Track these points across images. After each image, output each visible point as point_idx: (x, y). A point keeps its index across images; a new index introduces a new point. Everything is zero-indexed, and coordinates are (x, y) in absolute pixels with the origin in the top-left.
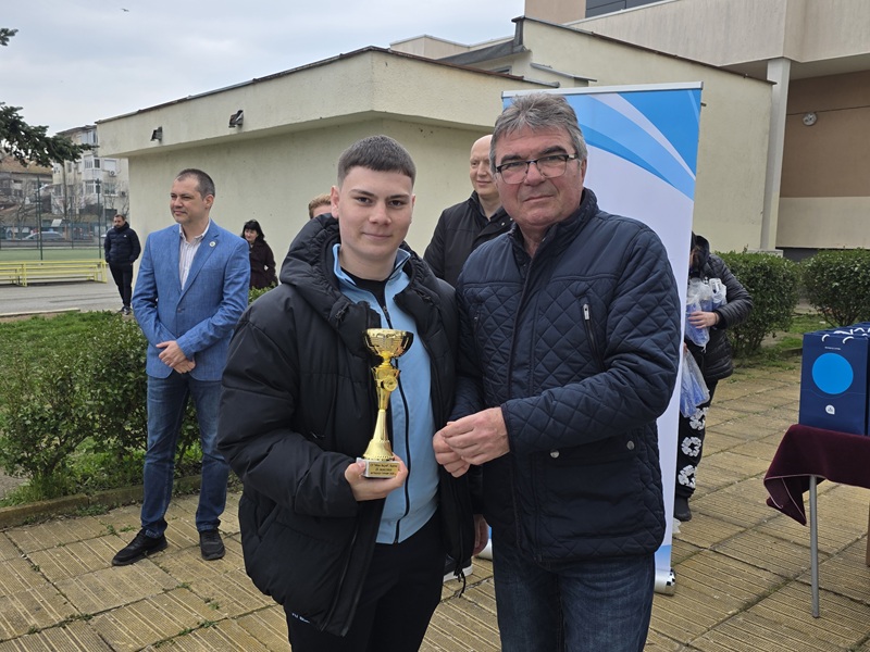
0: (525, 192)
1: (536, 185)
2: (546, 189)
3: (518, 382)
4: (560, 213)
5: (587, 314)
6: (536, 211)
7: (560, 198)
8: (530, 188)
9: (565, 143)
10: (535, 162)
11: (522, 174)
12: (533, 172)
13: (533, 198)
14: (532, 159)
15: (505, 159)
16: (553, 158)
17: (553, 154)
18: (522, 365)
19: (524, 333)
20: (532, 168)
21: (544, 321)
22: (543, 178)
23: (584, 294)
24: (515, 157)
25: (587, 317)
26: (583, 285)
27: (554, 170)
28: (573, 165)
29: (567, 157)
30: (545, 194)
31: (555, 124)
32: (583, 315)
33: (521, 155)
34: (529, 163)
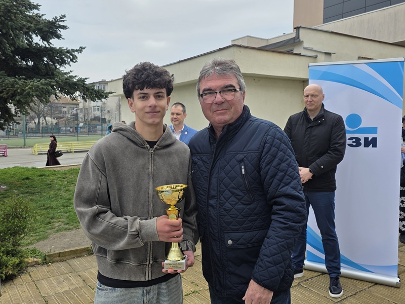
0: (214, 107)
1: (220, 104)
2: (225, 106)
3: (212, 206)
4: (232, 118)
5: (243, 171)
6: (220, 117)
7: (232, 110)
8: (217, 105)
9: (234, 83)
10: (220, 92)
11: (213, 98)
12: (219, 97)
13: (218, 110)
14: (218, 91)
15: (204, 90)
16: (229, 90)
17: (229, 88)
18: (213, 197)
19: (214, 181)
20: (218, 95)
21: (223, 175)
22: (223, 100)
23: (242, 161)
24: (209, 90)
25: (243, 173)
26: (241, 156)
27: (229, 96)
28: (238, 94)
29: (235, 90)
30: (224, 108)
31: (229, 73)
32: (241, 172)
33: (212, 88)
34: (216, 93)
